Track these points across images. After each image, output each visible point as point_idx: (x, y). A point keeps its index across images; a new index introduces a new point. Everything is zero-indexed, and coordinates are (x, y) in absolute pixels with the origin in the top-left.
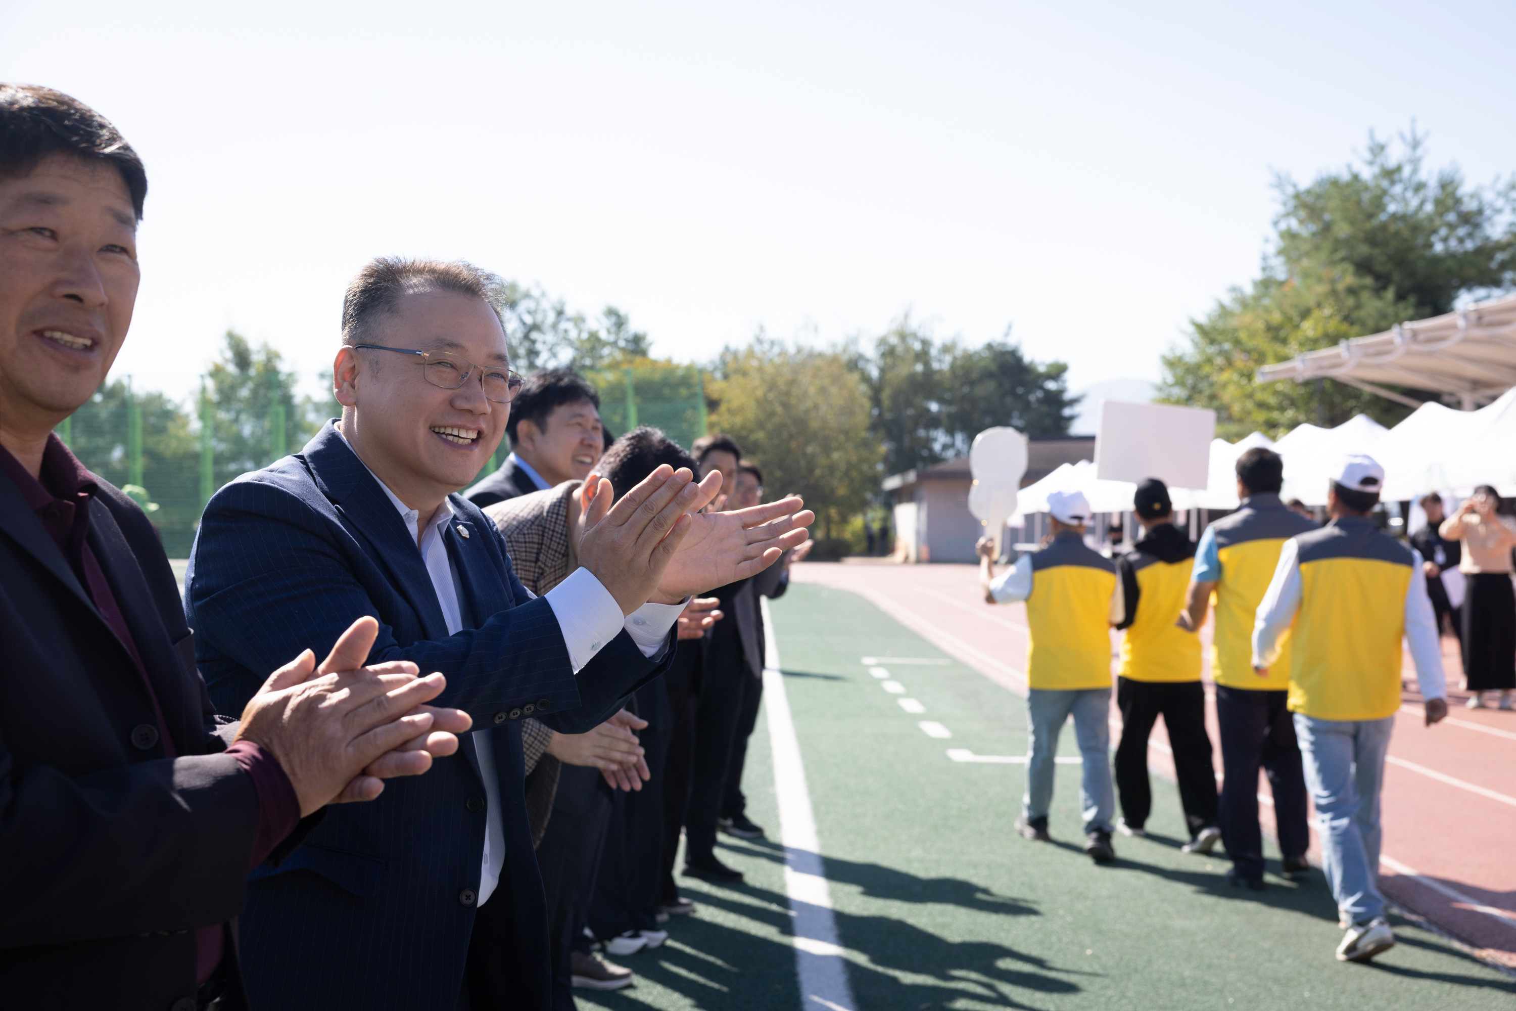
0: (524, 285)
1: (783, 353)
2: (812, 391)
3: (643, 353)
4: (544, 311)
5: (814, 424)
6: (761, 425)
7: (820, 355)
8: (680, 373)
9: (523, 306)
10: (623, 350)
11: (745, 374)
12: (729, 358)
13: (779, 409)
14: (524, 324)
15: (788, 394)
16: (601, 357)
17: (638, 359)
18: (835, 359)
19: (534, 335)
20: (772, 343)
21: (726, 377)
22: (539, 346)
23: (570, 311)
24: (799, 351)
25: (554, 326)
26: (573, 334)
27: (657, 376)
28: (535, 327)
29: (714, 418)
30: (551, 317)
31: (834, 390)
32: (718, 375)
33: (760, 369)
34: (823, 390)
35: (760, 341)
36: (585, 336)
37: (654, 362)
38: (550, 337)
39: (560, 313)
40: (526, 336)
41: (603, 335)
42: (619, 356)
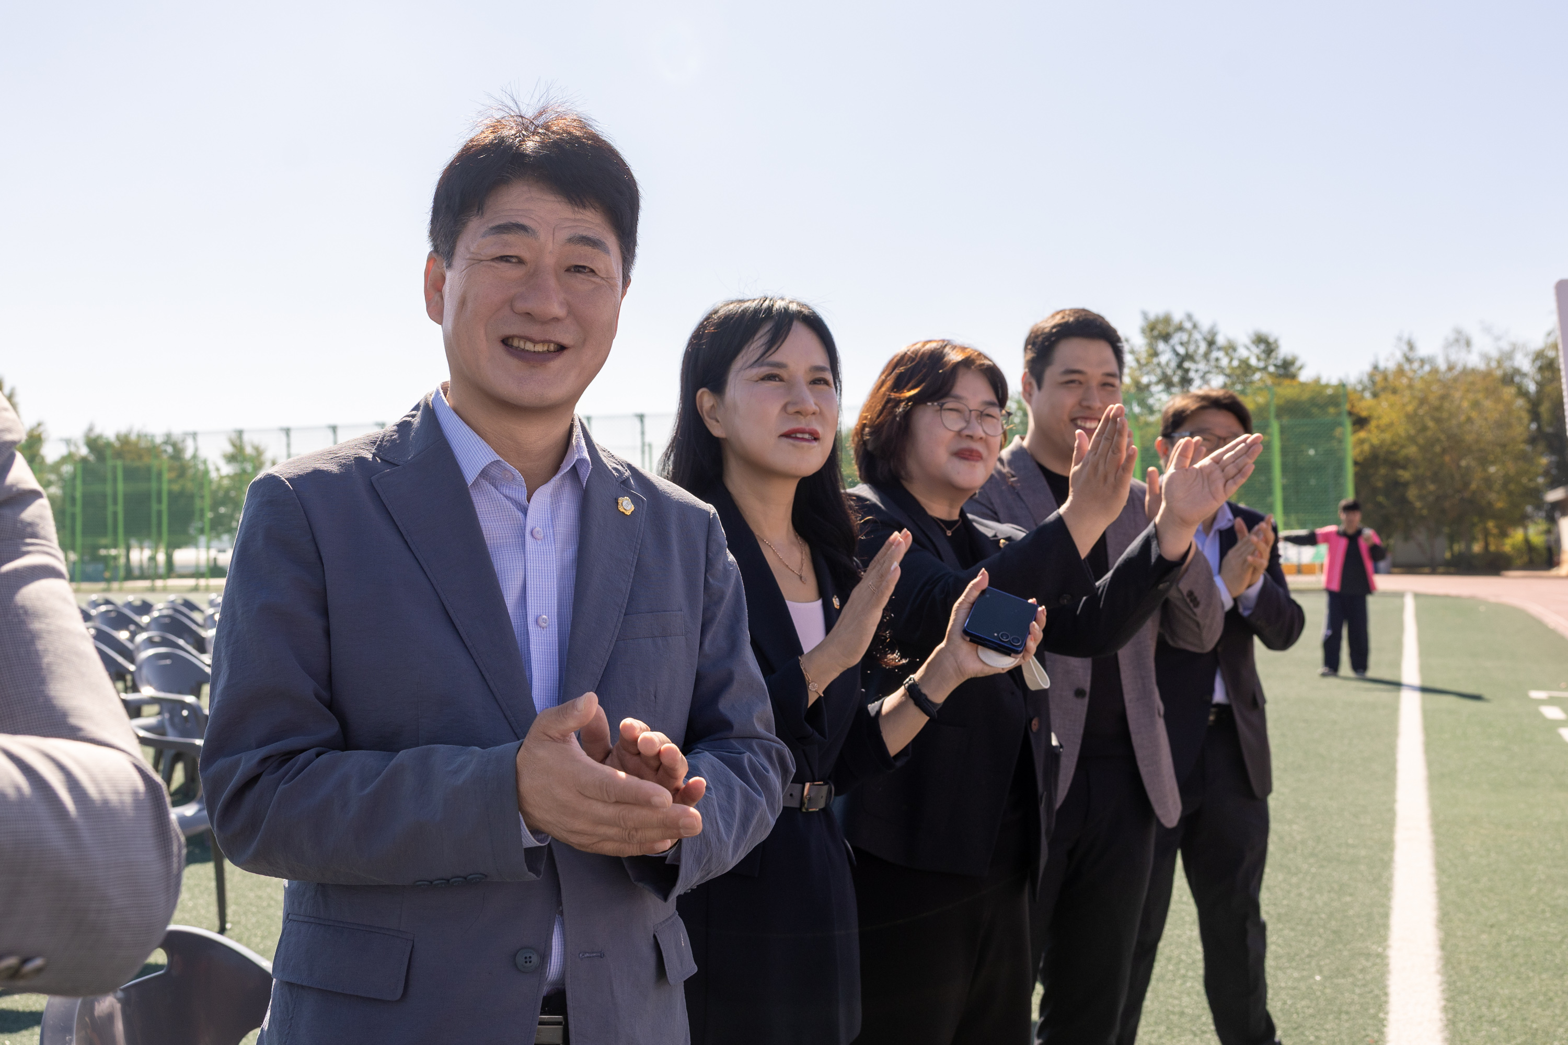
0: (1178, 317)
1: (1435, 371)
2: (1465, 404)
3: (1293, 377)
4: (1196, 341)
5: (1469, 438)
6: (1412, 439)
7: (1474, 371)
8: (1329, 392)
9: (1176, 339)
10: (1271, 374)
11: (1394, 391)
12: (1378, 378)
13: (1431, 424)
14: (1177, 354)
15: (1438, 409)
16: (1251, 382)
17: (1287, 382)
18: (1487, 375)
19: (1187, 365)
20: (1423, 362)
21: (1375, 395)
22: (1192, 374)
23: (1221, 340)
24: (1451, 368)
25: (1206, 356)
26: (1224, 362)
27: (1305, 396)
28: (1189, 357)
29: (1362, 434)
30: (1203, 347)
31: (1488, 404)
32: (1367, 395)
33: (1410, 387)
34: (1476, 405)
35: (1409, 360)
36: (1235, 363)
37: (1303, 385)
38: (1202, 366)
39: (1211, 343)
40: (1180, 366)
41: (1253, 362)
42: (1269, 381)
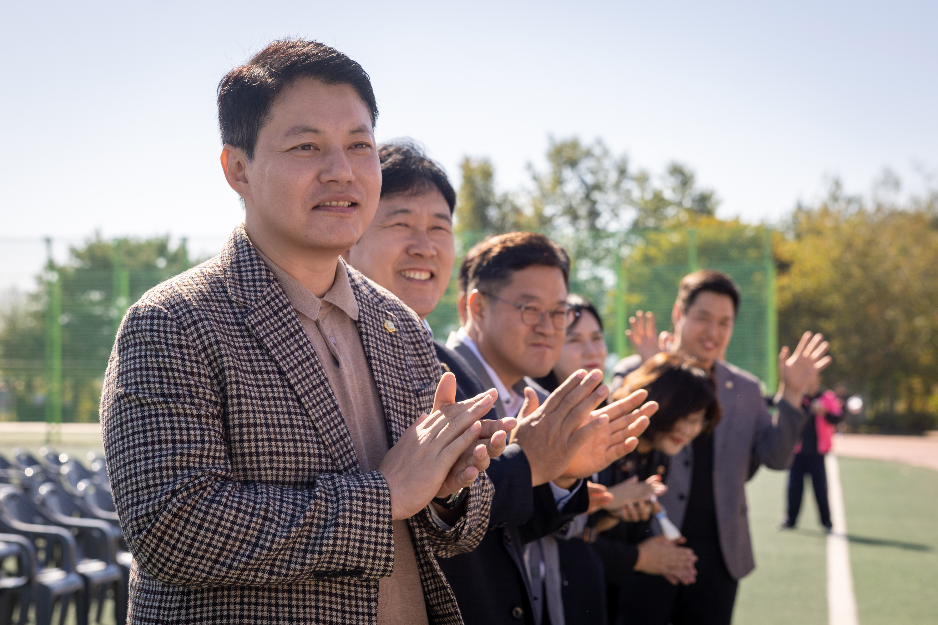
0: (586, 141)
1: (861, 212)
2: (893, 251)
3: (709, 213)
4: (607, 171)
5: (896, 288)
6: (836, 287)
7: (902, 214)
8: (749, 234)
9: (585, 165)
10: (690, 211)
11: (817, 232)
12: (802, 218)
13: (856, 272)
14: (583, 182)
15: (865, 254)
16: (665, 218)
17: (703, 219)
18: (917, 218)
19: (597, 195)
20: (850, 201)
21: (799, 237)
22: (600, 207)
23: (633, 169)
24: (879, 207)
25: (617, 186)
26: (636, 194)
27: (724, 237)
28: (597, 187)
29: (785, 280)
30: (613, 176)
31: (916, 251)
32: (790, 236)
33: (836, 229)
34: (905, 251)
35: (835, 198)
36: (649, 196)
37: (722, 224)
38: (612, 197)
39: (622, 172)
40: (587, 197)
41: (668, 195)
42: (684, 216)
